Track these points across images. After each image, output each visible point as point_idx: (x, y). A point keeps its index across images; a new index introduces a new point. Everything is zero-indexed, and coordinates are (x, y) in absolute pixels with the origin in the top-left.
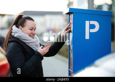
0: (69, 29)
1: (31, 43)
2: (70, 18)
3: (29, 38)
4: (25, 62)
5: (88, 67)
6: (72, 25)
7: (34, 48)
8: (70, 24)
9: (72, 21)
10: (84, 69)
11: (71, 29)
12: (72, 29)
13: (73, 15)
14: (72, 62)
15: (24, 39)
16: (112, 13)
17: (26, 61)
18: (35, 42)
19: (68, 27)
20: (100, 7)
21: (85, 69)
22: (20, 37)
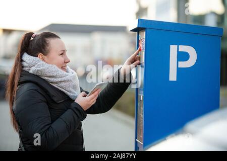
0: (138, 61)
1: (64, 81)
2: (140, 38)
3: (59, 72)
4: (52, 123)
5: (174, 134)
6: (144, 53)
7: (70, 92)
8: (140, 50)
9: (142, 45)
10: (165, 139)
11: (141, 59)
12: (143, 60)
13: (145, 33)
14: (141, 125)
15: (49, 74)
16: (222, 29)
17: (53, 121)
18: (71, 81)
19: (136, 56)
20: (201, 18)
21: (167, 138)
22: (42, 72)
